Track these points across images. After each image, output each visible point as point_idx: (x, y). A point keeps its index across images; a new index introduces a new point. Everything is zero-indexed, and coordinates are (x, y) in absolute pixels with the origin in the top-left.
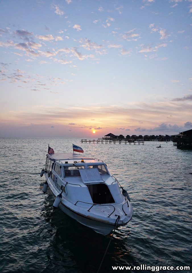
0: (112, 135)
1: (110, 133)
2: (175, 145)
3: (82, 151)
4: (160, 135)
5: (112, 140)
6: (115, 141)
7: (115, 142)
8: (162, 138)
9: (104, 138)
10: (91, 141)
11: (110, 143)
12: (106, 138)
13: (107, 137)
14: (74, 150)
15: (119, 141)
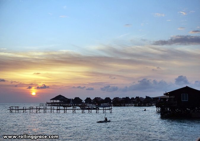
0: (62, 98)
1: (60, 95)
2: (158, 112)
4: (137, 97)
5: (62, 106)
6: (66, 107)
7: (66, 109)
8: (141, 102)
9: (49, 103)
10: (26, 109)
11: (58, 111)
12: (53, 103)
13: (55, 101)
15: (72, 108)
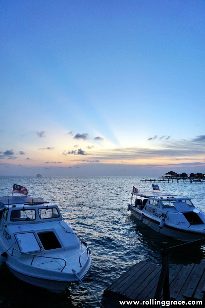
0: (173, 173)
1: (171, 171)
3: (159, 189)
5: (174, 179)
6: (178, 179)
9: (165, 177)
10: (152, 181)
11: (173, 182)
13: (168, 175)
14: (154, 189)
